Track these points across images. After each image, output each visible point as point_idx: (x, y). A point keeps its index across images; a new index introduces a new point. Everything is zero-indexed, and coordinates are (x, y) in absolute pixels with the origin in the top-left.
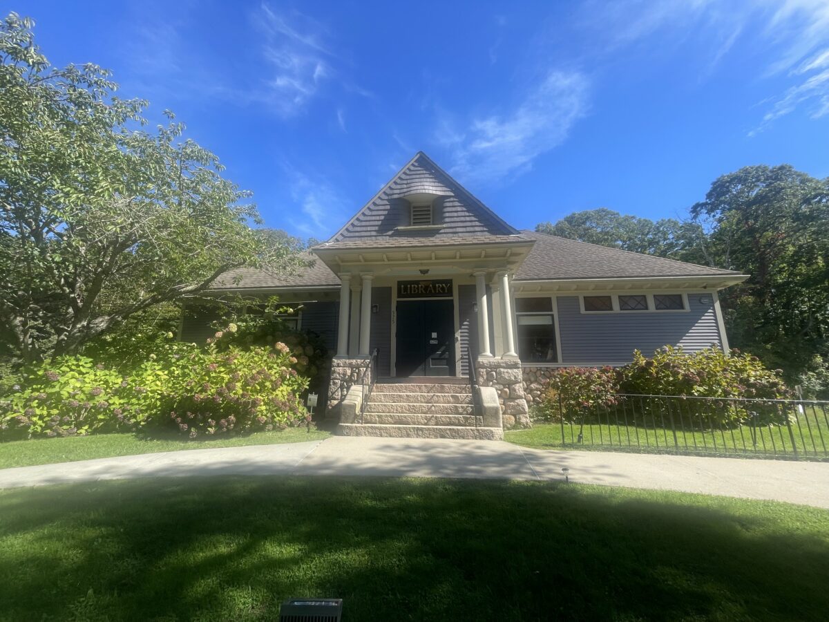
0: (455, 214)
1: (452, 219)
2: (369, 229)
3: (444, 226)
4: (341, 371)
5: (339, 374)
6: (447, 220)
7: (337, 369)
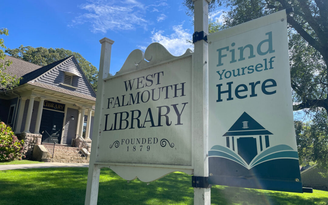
0: (82, 85)
1: (81, 87)
2: (50, 80)
3: (78, 88)
4: (30, 139)
5: (29, 139)
6: (79, 86)
7: (28, 137)
